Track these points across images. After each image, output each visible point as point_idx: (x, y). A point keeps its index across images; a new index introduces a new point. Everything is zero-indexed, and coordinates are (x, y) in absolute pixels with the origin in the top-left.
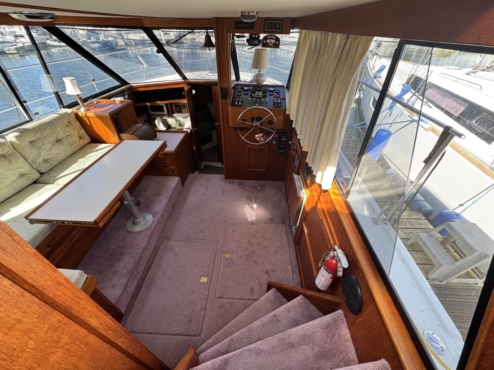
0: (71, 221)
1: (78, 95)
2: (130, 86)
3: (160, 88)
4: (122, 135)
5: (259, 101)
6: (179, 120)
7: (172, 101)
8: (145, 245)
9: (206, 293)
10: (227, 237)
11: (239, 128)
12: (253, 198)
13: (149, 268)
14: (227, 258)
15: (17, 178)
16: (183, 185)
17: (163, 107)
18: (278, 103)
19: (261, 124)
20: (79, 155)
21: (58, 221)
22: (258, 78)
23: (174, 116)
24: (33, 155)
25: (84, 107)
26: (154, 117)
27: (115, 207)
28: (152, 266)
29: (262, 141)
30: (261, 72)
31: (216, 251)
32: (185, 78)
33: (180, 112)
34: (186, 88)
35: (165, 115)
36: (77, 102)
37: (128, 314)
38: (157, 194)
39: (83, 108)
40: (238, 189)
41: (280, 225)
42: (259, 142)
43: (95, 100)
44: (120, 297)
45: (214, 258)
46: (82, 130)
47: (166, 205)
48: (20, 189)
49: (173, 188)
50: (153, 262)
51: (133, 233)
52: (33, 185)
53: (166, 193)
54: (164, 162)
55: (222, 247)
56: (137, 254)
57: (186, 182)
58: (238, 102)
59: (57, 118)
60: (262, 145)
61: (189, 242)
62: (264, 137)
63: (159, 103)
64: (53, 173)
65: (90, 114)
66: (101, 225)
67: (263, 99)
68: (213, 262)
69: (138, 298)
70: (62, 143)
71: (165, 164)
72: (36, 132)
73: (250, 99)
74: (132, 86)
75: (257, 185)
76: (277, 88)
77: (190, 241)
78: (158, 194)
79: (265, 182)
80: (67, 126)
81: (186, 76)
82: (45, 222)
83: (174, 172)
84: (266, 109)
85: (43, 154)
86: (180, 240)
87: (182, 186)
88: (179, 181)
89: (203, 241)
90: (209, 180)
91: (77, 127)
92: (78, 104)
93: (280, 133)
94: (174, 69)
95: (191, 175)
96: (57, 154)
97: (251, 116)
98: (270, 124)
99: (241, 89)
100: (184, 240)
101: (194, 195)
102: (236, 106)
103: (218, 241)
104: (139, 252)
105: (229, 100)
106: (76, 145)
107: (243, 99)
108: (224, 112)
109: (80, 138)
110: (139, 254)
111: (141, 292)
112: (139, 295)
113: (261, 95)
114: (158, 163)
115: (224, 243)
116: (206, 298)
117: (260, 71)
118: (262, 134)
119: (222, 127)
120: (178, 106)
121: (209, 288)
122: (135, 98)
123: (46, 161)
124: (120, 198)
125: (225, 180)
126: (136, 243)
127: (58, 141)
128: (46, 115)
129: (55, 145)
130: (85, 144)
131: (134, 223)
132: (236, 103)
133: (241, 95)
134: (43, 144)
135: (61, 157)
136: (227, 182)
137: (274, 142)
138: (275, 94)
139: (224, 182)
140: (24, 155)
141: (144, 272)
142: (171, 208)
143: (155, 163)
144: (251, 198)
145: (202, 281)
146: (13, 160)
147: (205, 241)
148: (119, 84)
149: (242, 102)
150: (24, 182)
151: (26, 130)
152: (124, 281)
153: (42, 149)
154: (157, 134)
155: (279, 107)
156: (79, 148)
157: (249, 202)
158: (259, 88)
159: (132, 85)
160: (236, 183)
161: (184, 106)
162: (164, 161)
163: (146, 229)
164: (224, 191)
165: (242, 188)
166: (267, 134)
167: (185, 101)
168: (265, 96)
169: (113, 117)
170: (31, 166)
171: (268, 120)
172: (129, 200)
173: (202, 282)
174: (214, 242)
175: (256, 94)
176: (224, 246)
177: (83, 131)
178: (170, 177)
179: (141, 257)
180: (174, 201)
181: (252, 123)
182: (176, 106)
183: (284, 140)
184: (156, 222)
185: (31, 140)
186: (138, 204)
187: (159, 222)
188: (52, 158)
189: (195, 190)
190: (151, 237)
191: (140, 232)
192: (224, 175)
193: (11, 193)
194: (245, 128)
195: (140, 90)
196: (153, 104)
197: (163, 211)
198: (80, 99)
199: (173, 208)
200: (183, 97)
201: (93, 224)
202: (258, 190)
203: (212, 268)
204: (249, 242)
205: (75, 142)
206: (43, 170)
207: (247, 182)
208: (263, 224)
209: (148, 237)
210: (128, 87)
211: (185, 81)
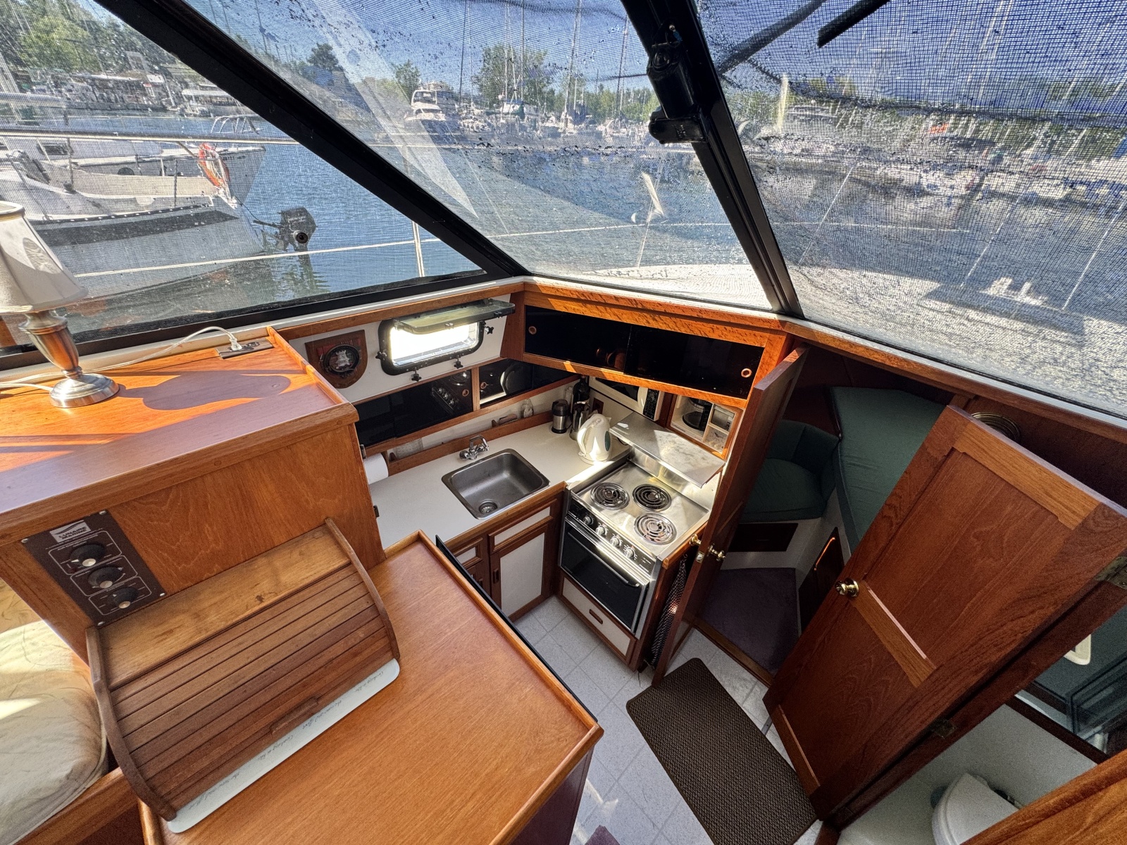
2: (525, 284)
3: (642, 323)
7: (672, 388)
25: (74, 376)
34: (773, 359)
39: (69, 381)
74: (534, 286)
122: (533, 331)
159: (535, 279)
195: (559, 306)
210: (516, 285)
211: (783, 323)
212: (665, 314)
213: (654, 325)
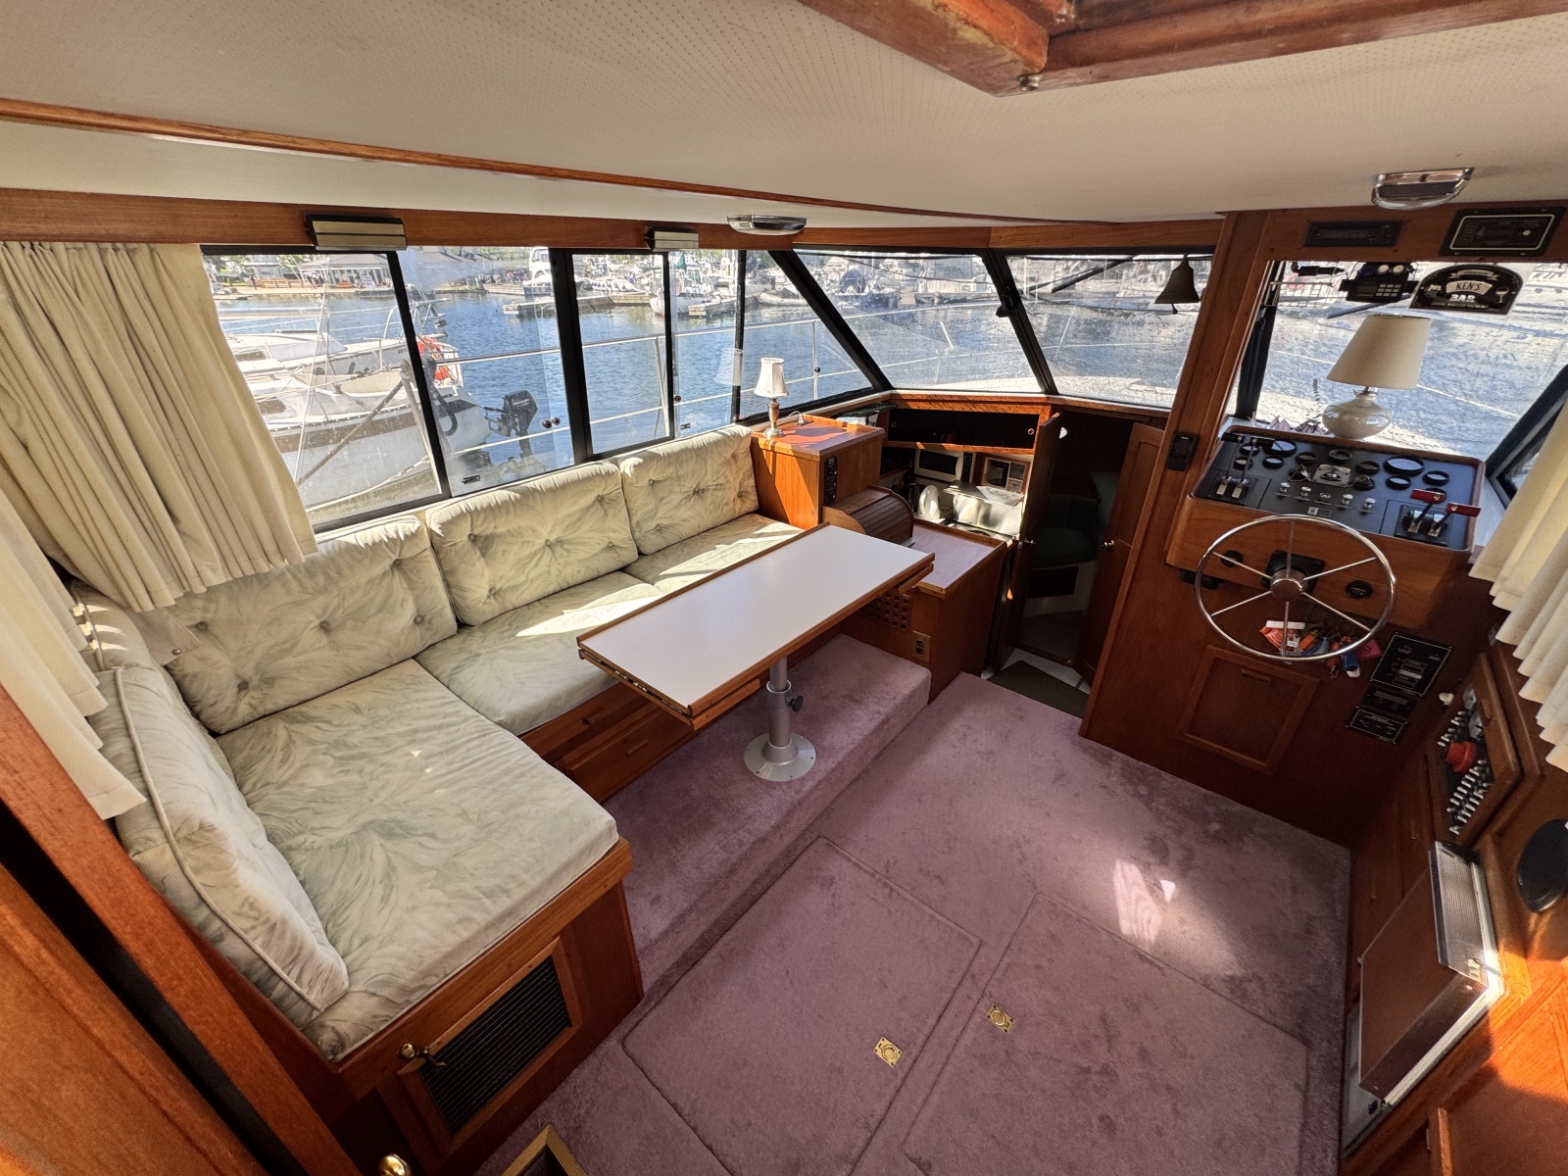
0: (646, 686)
1: (775, 400)
2: (892, 395)
4: (828, 510)
5: (1326, 500)
6: (990, 506)
7: (989, 449)
8: (768, 828)
9: (879, 1110)
10: (1020, 949)
11: (1203, 576)
12: (1175, 853)
13: (752, 904)
14: (994, 1026)
15: (601, 551)
16: (932, 699)
17: (956, 459)
18: (1426, 525)
19: (1311, 587)
20: (721, 534)
21: (624, 673)
22: (1346, 418)
23: (978, 491)
24: (644, 510)
25: (775, 427)
26: (921, 481)
27: (744, 689)
28: (761, 901)
29: (1292, 649)
30: (1373, 398)
31: (963, 977)
32: (1050, 389)
33: (1001, 483)
34: (1045, 418)
35: (954, 483)
36: (767, 413)
37: (653, 1003)
38: (851, 698)
39: (773, 429)
40: (1119, 790)
41: (1279, 1034)
42: (1275, 651)
43: (802, 416)
44: (656, 941)
45: (949, 996)
46: (749, 477)
47: (864, 740)
48: (595, 575)
49: (900, 698)
50: (766, 890)
51: (754, 778)
52: (618, 573)
53: (876, 703)
54: (905, 614)
55: (988, 975)
56: (741, 844)
57: (945, 695)
58: (1232, 487)
59: (717, 443)
60: (1286, 666)
61: (887, 891)
62: (1308, 640)
63: (950, 447)
64: (660, 561)
65: (784, 446)
66: (698, 723)
67: (1350, 497)
68: (939, 1009)
69: (692, 973)
70: (702, 498)
71: (904, 618)
72: (670, 464)
73: (1285, 484)
74: (899, 395)
75: (1211, 810)
76: (1430, 466)
77: (892, 890)
78: (855, 697)
79: (1252, 812)
80: (727, 463)
81: (1056, 383)
82: (603, 663)
83: (919, 651)
84: (1357, 534)
85: (660, 514)
86: (860, 868)
87: (929, 703)
88: (925, 681)
89: (930, 911)
90: (1021, 718)
91: (744, 470)
92: (767, 419)
93: (1399, 643)
94: (1027, 363)
95: (965, 679)
96: (684, 520)
97: (1272, 549)
98: (1358, 597)
99: (1257, 445)
100: (873, 875)
101: (955, 747)
102: (1218, 498)
103: (981, 944)
104: (749, 839)
105: (1197, 474)
106: (725, 510)
107: (1254, 481)
108: (1157, 512)
109: (740, 496)
110: (744, 849)
111: (705, 961)
112: (698, 968)
113: (1345, 480)
114: (888, 612)
115: (1003, 966)
116: (873, 1126)
117: (1366, 392)
118: (1301, 626)
119: (1131, 560)
120: (1001, 465)
121: (894, 1098)
122: (894, 425)
123: (659, 529)
124: (762, 673)
125: (1078, 738)
126: (750, 811)
127: (698, 492)
128: (701, 431)
129: (688, 498)
130: (743, 512)
131: (766, 754)
132: (1221, 491)
133: (1250, 466)
134: (671, 492)
135: (686, 530)
136: (1085, 750)
137: (1353, 669)
138: (1418, 485)
139: (1073, 743)
140: (631, 506)
141: (734, 905)
142: (873, 754)
143: (879, 609)
144: (1167, 849)
145: (879, 1054)
146: (611, 511)
147: (938, 917)
148: (868, 384)
149: (1246, 490)
150: (610, 562)
151: (655, 456)
152: (682, 904)
153: (664, 501)
154: (916, 529)
155: (1430, 540)
156: (727, 518)
157: (1151, 859)
158: (1339, 453)
159: (898, 391)
160: (1116, 766)
161: (1019, 468)
162: (905, 610)
163: (787, 783)
164: (1061, 776)
165: (1141, 796)
166: (1328, 630)
167: (1028, 456)
168: (1362, 487)
169: (827, 463)
170: (633, 533)
171: (1351, 579)
172: (780, 685)
173: (877, 1058)
174: (966, 939)
175: (1318, 474)
176: (999, 974)
177: (752, 481)
178: (903, 661)
179: (744, 858)
180: (890, 738)
181: (1270, 572)
182: (994, 464)
183: (1412, 680)
184: (819, 776)
185: (654, 479)
186: (795, 705)
187: (826, 780)
188: (671, 526)
189: (964, 729)
190: (790, 813)
191: (771, 785)
192: (1079, 721)
193: (579, 578)
194: (1229, 583)
195: (914, 406)
196: (933, 447)
197: (849, 755)
198: (776, 408)
199: (878, 756)
200: (1027, 443)
201: (684, 714)
202: (1206, 832)
203: (927, 1030)
204: (1103, 1019)
205: (726, 504)
206: (647, 549)
207: (1167, 779)
208: (1191, 983)
209: (785, 810)
210: (887, 396)
211: (1048, 398)
212: (981, 402)
213: (974, 410)
